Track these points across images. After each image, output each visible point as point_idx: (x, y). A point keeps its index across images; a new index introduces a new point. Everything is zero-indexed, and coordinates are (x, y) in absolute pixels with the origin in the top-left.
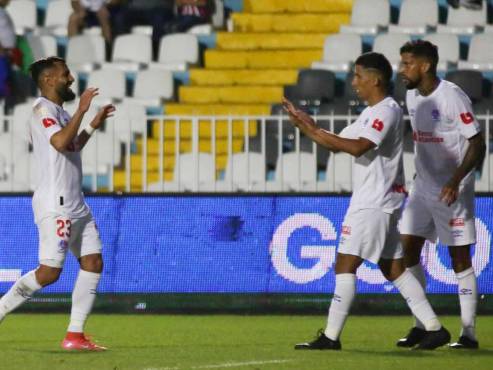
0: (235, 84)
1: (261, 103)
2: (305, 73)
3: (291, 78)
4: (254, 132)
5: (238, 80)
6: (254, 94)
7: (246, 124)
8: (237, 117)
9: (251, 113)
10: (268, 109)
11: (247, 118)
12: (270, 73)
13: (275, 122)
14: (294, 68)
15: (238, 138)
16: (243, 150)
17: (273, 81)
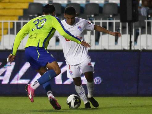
0: (4, 9)
1: (14, 16)
2: (31, 4)
3: (26, 6)
4: (12, 27)
5: (6, 7)
6: (12, 12)
7: (9, 24)
8: (5, 21)
9: (11, 19)
10: (17, 18)
11: (9, 21)
12: (18, 4)
13: (20, 23)
14: (27, 2)
15: (6, 29)
16: (7, 33)
17: (19, 7)
